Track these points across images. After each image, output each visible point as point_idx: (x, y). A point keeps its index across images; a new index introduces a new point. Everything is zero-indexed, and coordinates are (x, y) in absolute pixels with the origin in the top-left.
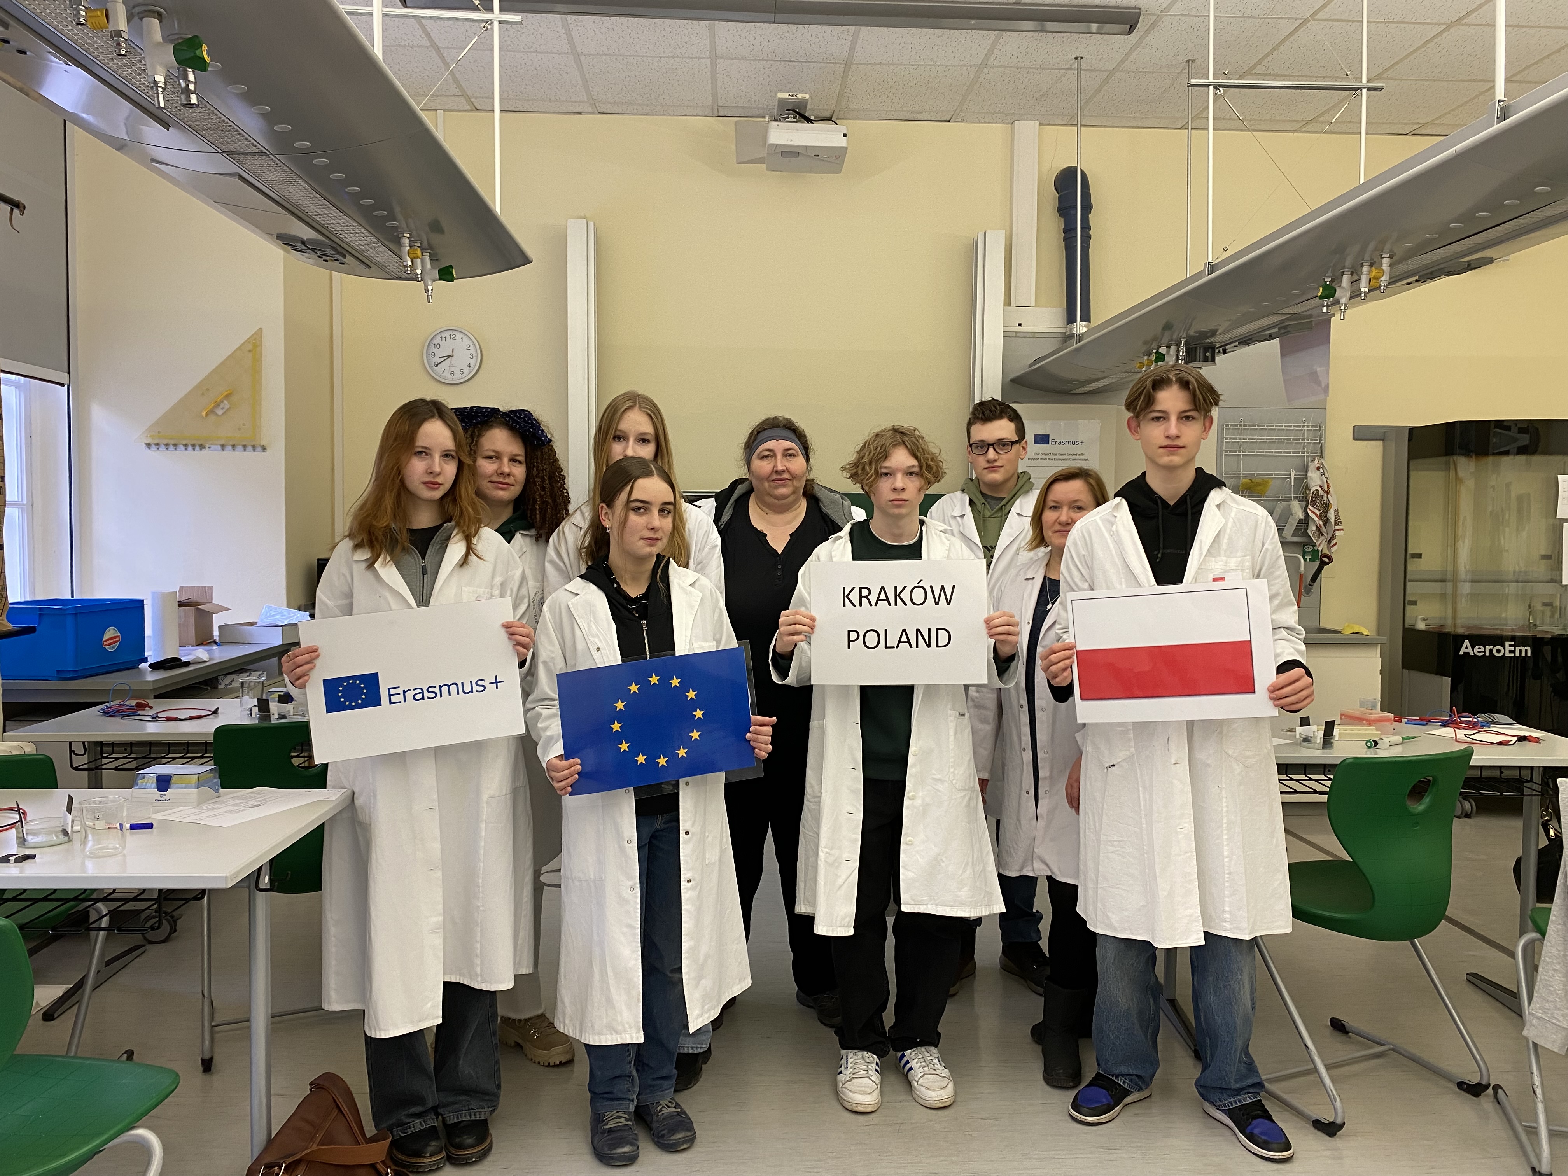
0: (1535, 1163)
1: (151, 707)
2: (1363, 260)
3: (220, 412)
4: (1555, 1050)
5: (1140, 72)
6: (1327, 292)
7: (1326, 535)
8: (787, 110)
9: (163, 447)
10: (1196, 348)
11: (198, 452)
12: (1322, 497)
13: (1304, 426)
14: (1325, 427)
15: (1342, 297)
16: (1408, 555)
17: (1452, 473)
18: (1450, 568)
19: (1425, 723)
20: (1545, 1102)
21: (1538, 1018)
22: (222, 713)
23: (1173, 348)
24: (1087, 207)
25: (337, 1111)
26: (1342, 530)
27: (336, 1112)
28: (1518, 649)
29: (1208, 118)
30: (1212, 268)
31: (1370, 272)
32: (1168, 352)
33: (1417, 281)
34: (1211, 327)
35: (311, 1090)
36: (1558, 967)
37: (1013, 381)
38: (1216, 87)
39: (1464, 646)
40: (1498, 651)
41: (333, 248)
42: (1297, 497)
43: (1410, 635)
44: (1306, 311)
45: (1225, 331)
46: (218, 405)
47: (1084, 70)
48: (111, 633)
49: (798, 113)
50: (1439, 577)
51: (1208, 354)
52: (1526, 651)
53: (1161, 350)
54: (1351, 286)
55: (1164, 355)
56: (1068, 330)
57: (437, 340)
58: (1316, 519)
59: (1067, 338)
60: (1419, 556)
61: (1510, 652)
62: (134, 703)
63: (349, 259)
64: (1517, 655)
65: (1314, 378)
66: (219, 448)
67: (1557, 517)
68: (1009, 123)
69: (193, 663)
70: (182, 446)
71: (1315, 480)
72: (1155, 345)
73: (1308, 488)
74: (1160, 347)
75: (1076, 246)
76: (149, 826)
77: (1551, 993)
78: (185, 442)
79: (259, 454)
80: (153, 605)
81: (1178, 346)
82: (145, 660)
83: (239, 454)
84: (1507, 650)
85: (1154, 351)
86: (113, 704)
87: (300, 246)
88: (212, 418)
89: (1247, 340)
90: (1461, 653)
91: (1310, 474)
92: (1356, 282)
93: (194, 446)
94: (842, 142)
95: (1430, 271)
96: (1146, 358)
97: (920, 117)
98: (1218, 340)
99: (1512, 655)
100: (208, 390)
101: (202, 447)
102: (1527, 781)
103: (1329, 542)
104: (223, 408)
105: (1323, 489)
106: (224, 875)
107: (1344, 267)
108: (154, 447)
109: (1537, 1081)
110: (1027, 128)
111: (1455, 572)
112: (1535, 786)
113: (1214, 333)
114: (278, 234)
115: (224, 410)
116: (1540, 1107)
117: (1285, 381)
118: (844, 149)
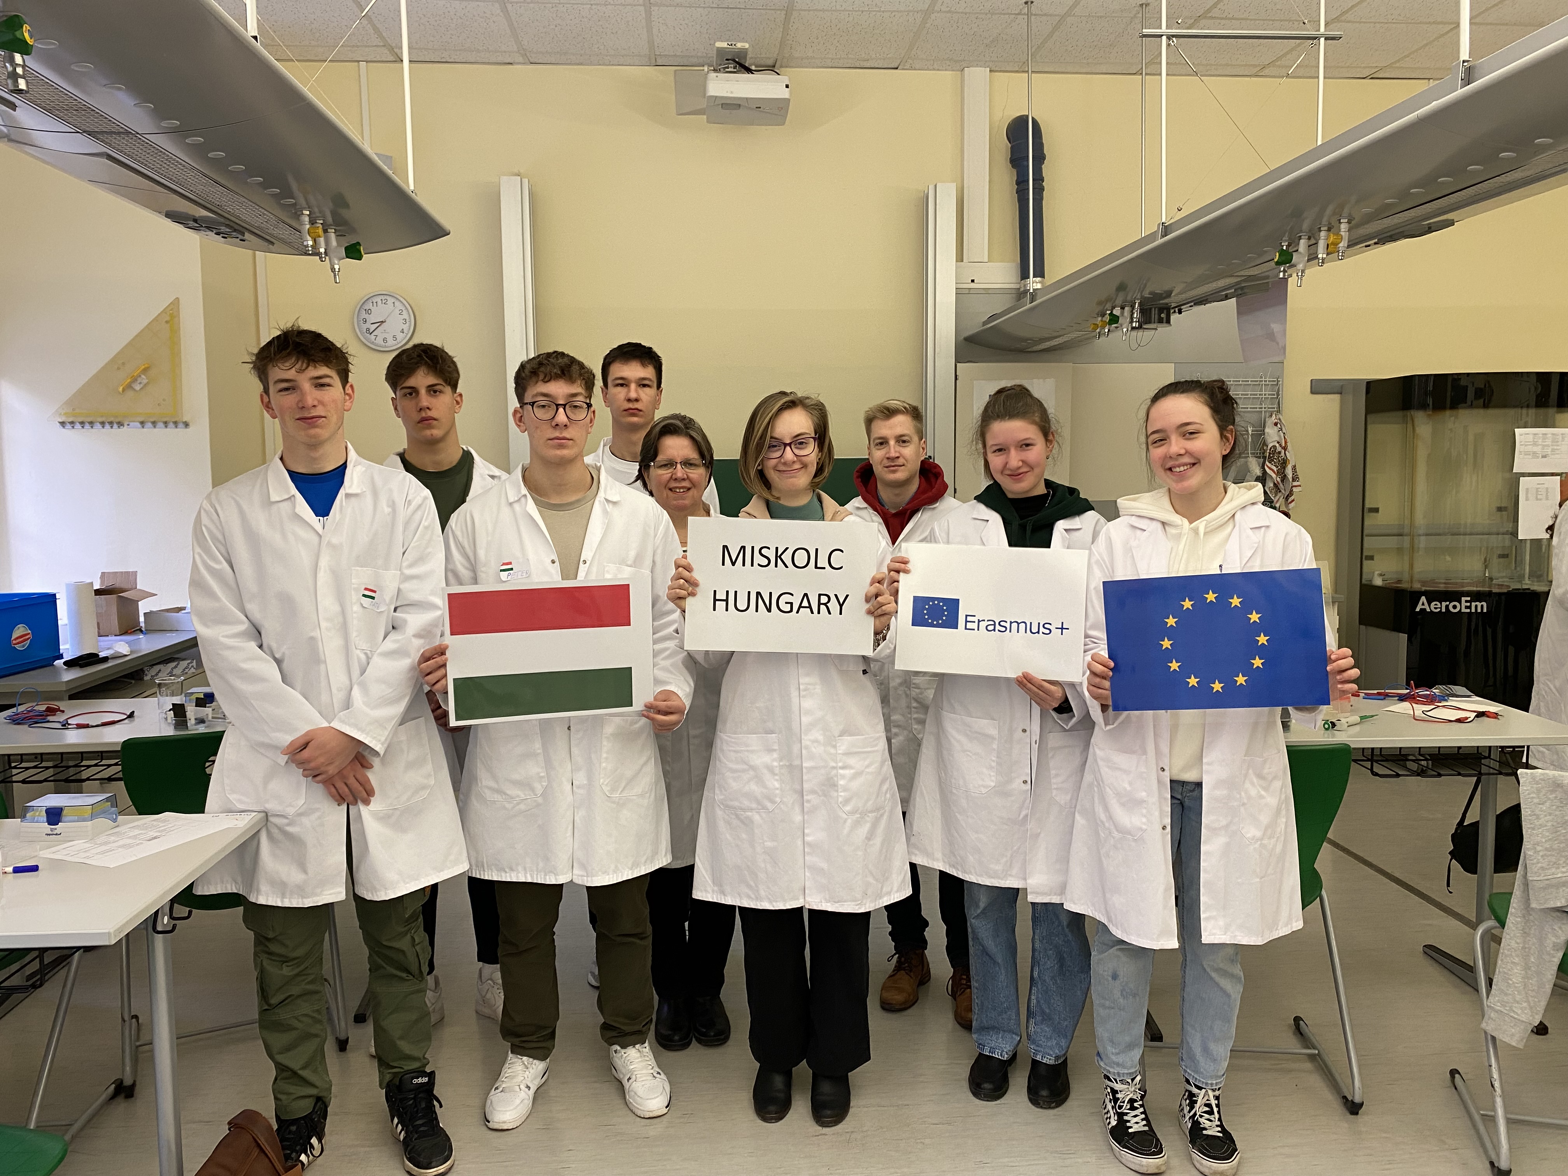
0: (1494, 1158)
1: (63, 711)
2: (1320, 224)
3: (138, 387)
4: (1514, 1044)
5: (1093, 17)
6: (1283, 258)
7: (1283, 491)
8: (727, 60)
9: (78, 426)
10: (1151, 309)
11: (115, 429)
12: (1280, 453)
13: (1262, 381)
14: (1283, 381)
15: (1299, 263)
16: (1365, 509)
17: (1410, 426)
18: (1407, 522)
19: (1383, 697)
20: (1504, 1096)
21: (1497, 1011)
22: (138, 717)
23: (1127, 309)
24: (1040, 158)
25: (258, 1151)
26: (1300, 486)
27: (256, 1151)
28: (1473, 604)
29: (1161, 63)
30: (1166, 229)
31: (1327, 238)
32: (1122, 314)
33: (1375, 243)
34: (1167, 288)
35: (229, 1129)
36: (1516, 960)
37: (969, 339)
38: (1169, 37)
39: (1421, 603)
40: (1455, 607)
41: (227, 226)
42: (1254, 453)
43: (1367, 591)
44: (1262, 273)
45: (1180, 293)
46: (135, 380)
47: (1035, 15)
48: (20, 630)
49: (737, 62)
50: (1395, 531)
51: (1163, 315)
52: (1482, 606)
53: (1115, 312)
54: (1309, 250)
55: (1118, 317)
56: (1022, 286)
57: (369, 306)
58: (1274, 476)
59: (1021, 294)
60: (1376, 510)
61: (1467, 607)
62: (43, 708)
63: (247, 236)
64: (1473, 610)
65: (1271, 336)
66: (138, 425)
67: (1514, 471)
68: (958, 70)
69: (112, 658)
70: (99, 425)
71: (1272, 436)
72: (1108, 306)
73: (1265, 444)
74: (1113, 308)
75: (1028, 199)
76: (35, 869)
77: (1509, 985)
78: (101, 420)
79: (181, 431)
80: (68, 598)
81: (1133, 307)
82: (61, 657)
83: (160, 431)
84: (1462, 606)
85: (1108, 312)
86: (21, 709)
87: (192, 223)
88: (130, 393)
89: (1203, 301)
90: (1418, 609)
91: (1267, 430)
92: (1312, 246)
93: (111, 423)
94: (785, 94)
95: (1388, 234)
96: (1100, 319)
97: (868, 65)
98: (1173, 301)
99: (1468, 610)
100: (123, 364)
101: (120, 424)
102: (1485, 758)
103: (1287, 499)
104: (140, 383)
105: (1280, 445)
106: (107, 931)
107: (1301, 231)
108: (68, 426)
109: (1496, 1075)
110: (977, 75)
111: (1412, 524)
112: (1492, 764)
113: (1169, 294)
114: (167, 211)
115: (142, 385)
116: (1499, 1101)
117: (1241, 341)
118: (786, 101)
